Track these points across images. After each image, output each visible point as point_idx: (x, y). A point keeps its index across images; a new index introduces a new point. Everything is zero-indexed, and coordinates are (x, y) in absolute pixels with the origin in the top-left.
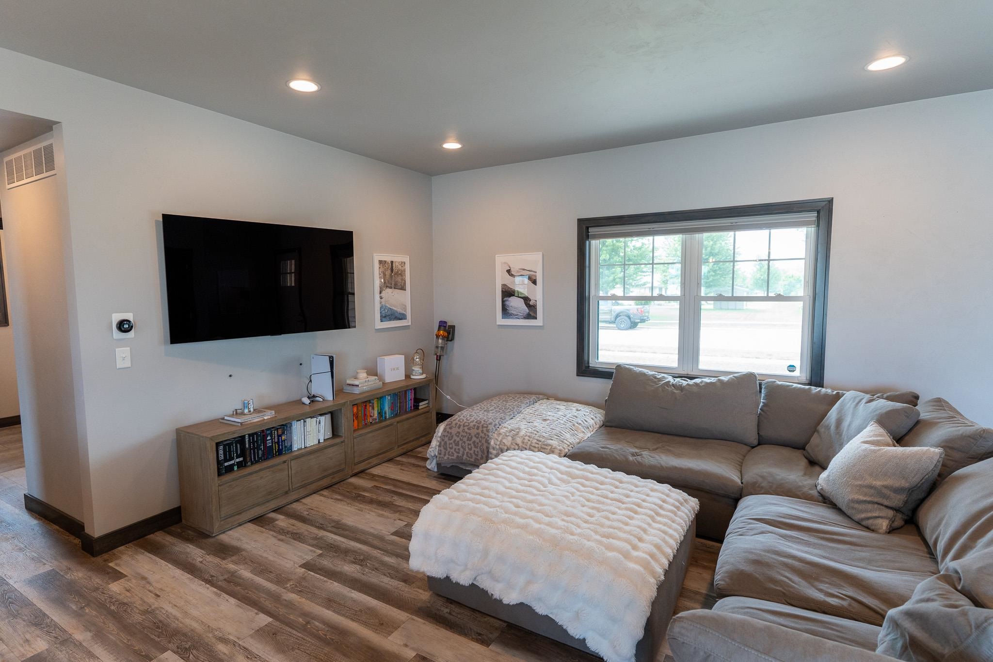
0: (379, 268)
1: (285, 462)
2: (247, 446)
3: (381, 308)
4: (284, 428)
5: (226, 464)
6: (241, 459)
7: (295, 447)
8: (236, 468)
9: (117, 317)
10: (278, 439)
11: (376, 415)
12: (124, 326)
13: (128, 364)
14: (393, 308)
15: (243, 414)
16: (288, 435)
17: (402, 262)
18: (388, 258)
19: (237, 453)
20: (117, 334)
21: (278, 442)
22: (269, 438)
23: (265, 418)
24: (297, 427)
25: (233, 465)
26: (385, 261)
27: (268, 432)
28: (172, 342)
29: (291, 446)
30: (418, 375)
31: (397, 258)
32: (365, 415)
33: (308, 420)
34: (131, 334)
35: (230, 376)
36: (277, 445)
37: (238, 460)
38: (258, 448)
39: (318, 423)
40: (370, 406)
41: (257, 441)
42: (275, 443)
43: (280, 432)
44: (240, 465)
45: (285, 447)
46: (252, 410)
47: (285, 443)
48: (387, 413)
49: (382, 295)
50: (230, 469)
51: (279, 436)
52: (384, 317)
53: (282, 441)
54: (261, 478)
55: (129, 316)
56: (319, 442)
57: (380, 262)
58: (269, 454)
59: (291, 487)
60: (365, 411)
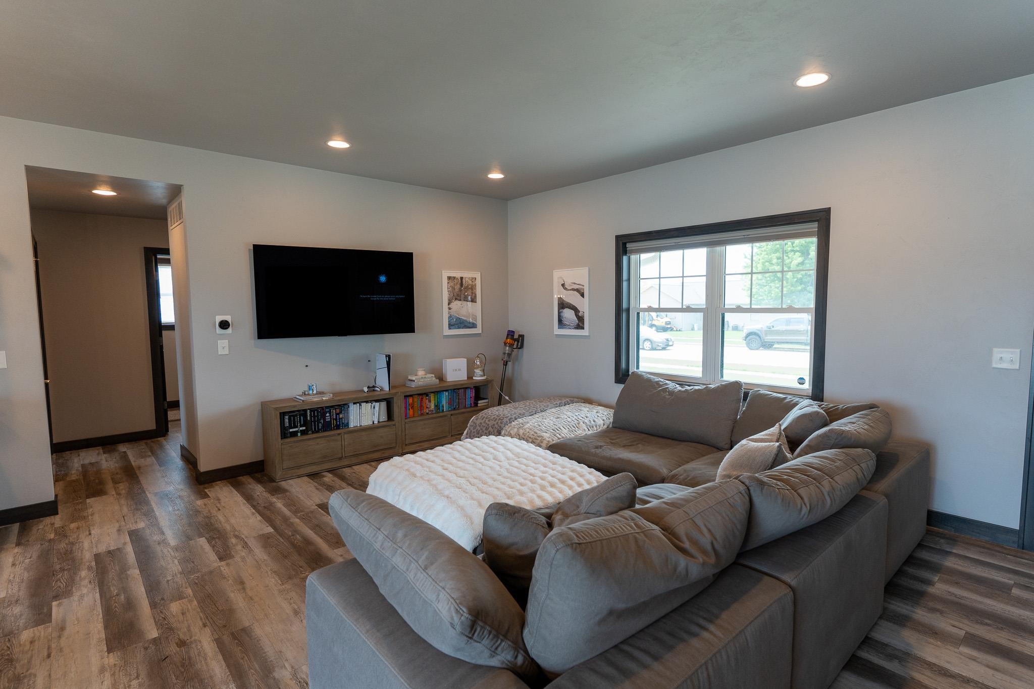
0: (448, 283)
1: (339, 434)
2: (309, 418)
3: (449, 318)
4: (342, 407)
5: (291, 430)
6: (304, 428)
7: (352, 425)
8: (299, 434)
9: (219, 319)
10: (336, 416)
11: (433, 407)
12: (224, 325)
13: (226, 352)
14: (463, 318)
15: (309, 395)
16: (345, 414)
17: (472, 278)
18: (458, 274)
19: (300, 423)
20: (219, 331)
21: (336, 419)
22: (328, 415)
23: (324, 399)
24: (353, 409)
25: (297, 432)
26: (454, 278)
27: (327, 410)
28: (259, 338)
29: (348, 423)
30: (479, 377)
31: (467, 275)
32: (421, 406)
33: (363, 405)
34: (229, 331)
35: (307, 366)
36: (335, 422)
37: (301, 429)
38: (319, 422)
39: (372, 407)
40: (427, 399)
41: (317, 416)
42: (333, 419)
43: (338, 411)
44: (303, 433)
45: (343, 423)
46: (315, 392)
47: (342, 420)
48: (445, 407)
49: (450, 306)
50: (294, 434)
51: (337, 414)
52: (451, 326)
53: (339, 419)
54: (318, 444)
55: (228, 318)
56: (373, 423)
57: (449, 278)
58: (327, 427)
59: (343, 454)
60: (421, 403)
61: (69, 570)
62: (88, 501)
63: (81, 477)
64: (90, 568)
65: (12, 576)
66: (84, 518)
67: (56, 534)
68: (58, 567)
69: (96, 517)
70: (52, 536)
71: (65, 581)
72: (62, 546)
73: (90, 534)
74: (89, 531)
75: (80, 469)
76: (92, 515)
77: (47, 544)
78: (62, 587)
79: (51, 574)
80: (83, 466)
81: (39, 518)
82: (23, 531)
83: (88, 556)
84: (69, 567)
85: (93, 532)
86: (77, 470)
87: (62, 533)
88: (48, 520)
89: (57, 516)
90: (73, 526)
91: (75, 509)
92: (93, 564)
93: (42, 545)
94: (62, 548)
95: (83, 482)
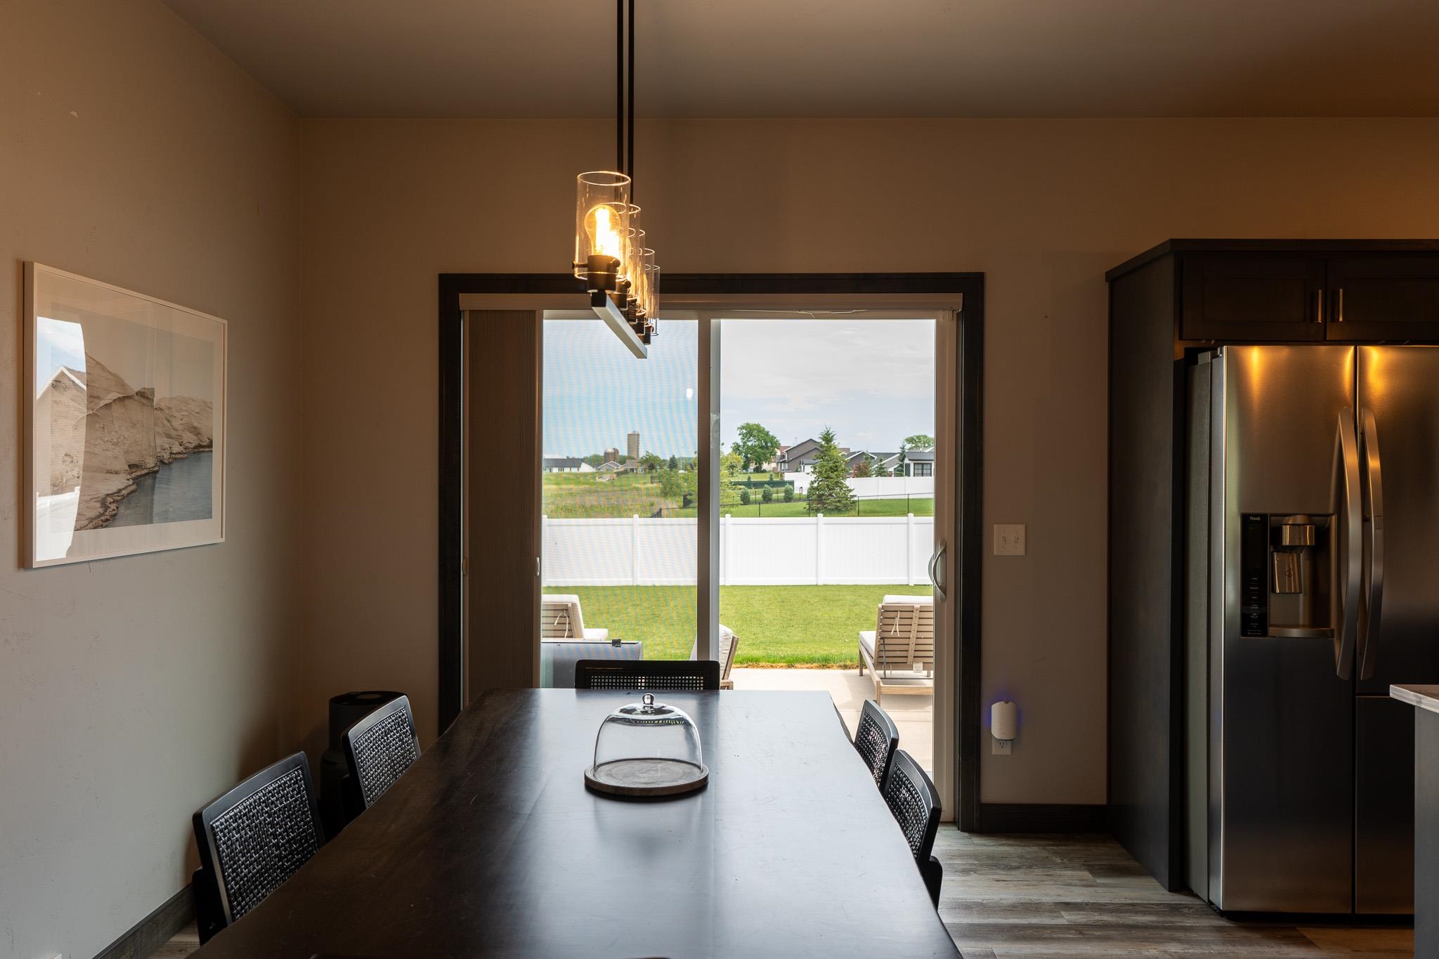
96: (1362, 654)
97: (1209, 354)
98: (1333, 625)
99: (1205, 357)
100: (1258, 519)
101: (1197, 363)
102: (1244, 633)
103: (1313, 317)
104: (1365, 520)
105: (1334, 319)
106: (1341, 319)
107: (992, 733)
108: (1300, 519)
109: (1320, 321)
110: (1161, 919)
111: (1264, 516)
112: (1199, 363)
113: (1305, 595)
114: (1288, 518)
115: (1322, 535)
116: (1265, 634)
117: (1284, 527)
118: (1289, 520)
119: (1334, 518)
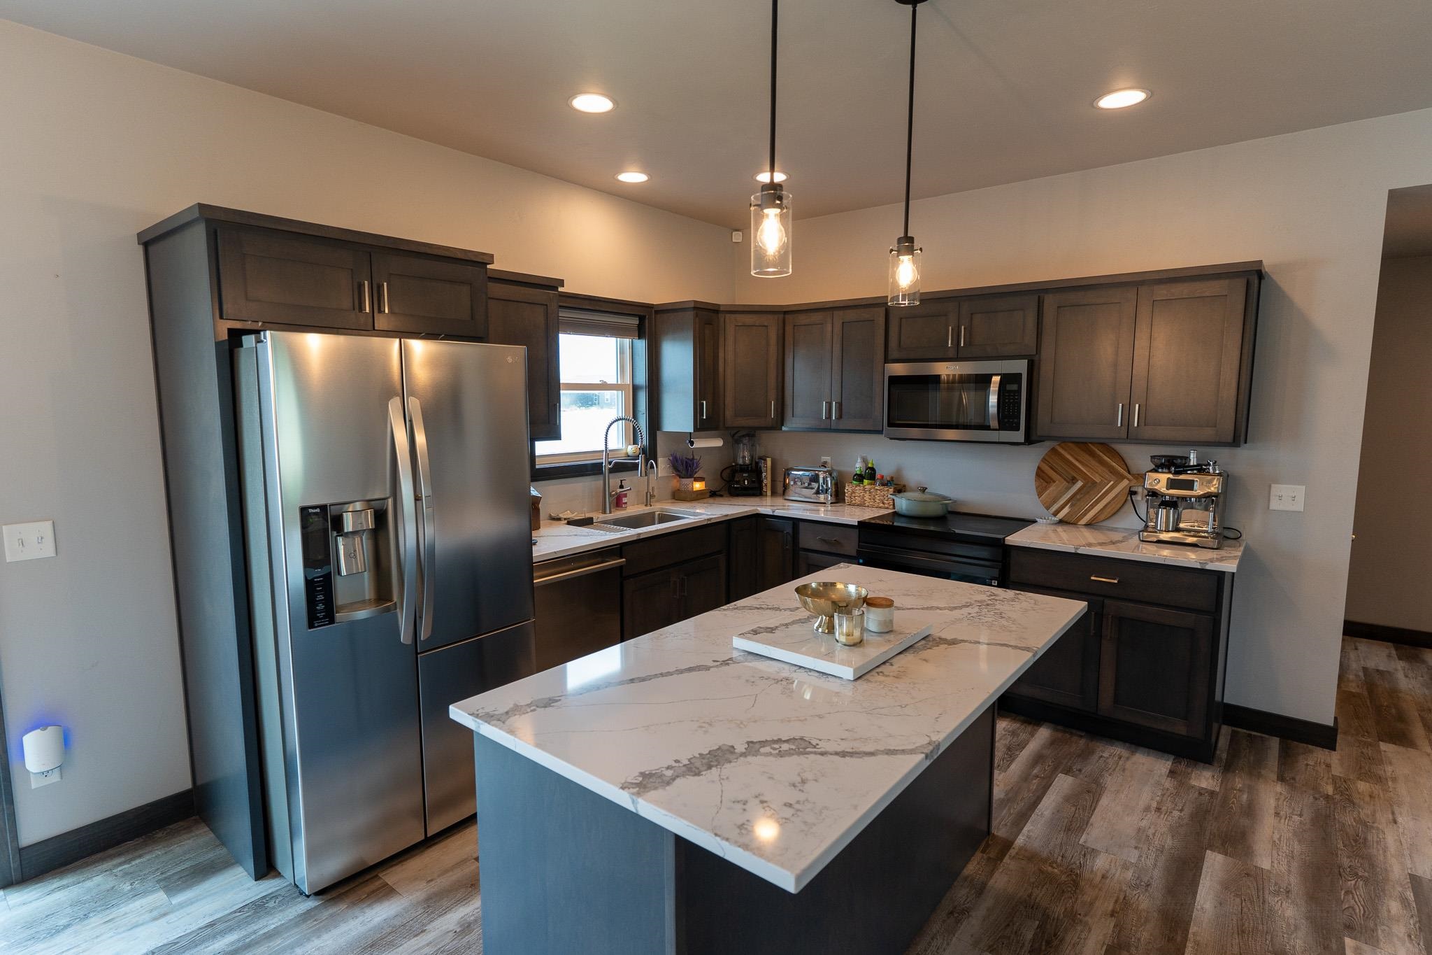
61: (1366, 881)
62: (1383, 746)
63: (1366, 693)
64: (1404, 902)
65: (1276, 836)
66: (1380, 780)
67: (1335, 789)
68: (1346, 862)
69: (1402, 789)
70: (1330, 790)
71: (1362, 903)
72: (1348, 819)
73: (1395, 822)
74: (1393, 813)
75: (1361, 674)
76: (1394, 780)
77: (1322, 802)
78: (1358, 911)
79: (1336, 871)
80: (1365, 669)
81: (1307, 743)
82: (1287, 757)
83: (1397, 871)
84: (1366, 874)
85: (1400, 819)
86: (1357, 676)
87: (1346, 797)
88: (1320, 754)
89: (1333, 752)
90: (1362, 786)
91: (1362, 753)
92: (1410, 895)
93: (1316, 799)
94: (1349, 826)
95: (1368, 703)
96: (421, 617)
97: (253, 337)
98: (395, 598)
99: (249, 341)
100: (318, 510)
101: (242, 346)
102: (311, 626)
103: (361, 308)
104: (417, 499)
105: (381, 311)
106: (387, 311)
107: (28, 767)
108: (358, 506)
109: (368, 310)
110: (244, 933)
111: (323, 508)
112: (245, 346)
113: (369, 571)
114: (347, 506)
115: (380, 517)
116: (332, 621)
117: (344, 514)
118: (349, 507)
119: (390, 501)
